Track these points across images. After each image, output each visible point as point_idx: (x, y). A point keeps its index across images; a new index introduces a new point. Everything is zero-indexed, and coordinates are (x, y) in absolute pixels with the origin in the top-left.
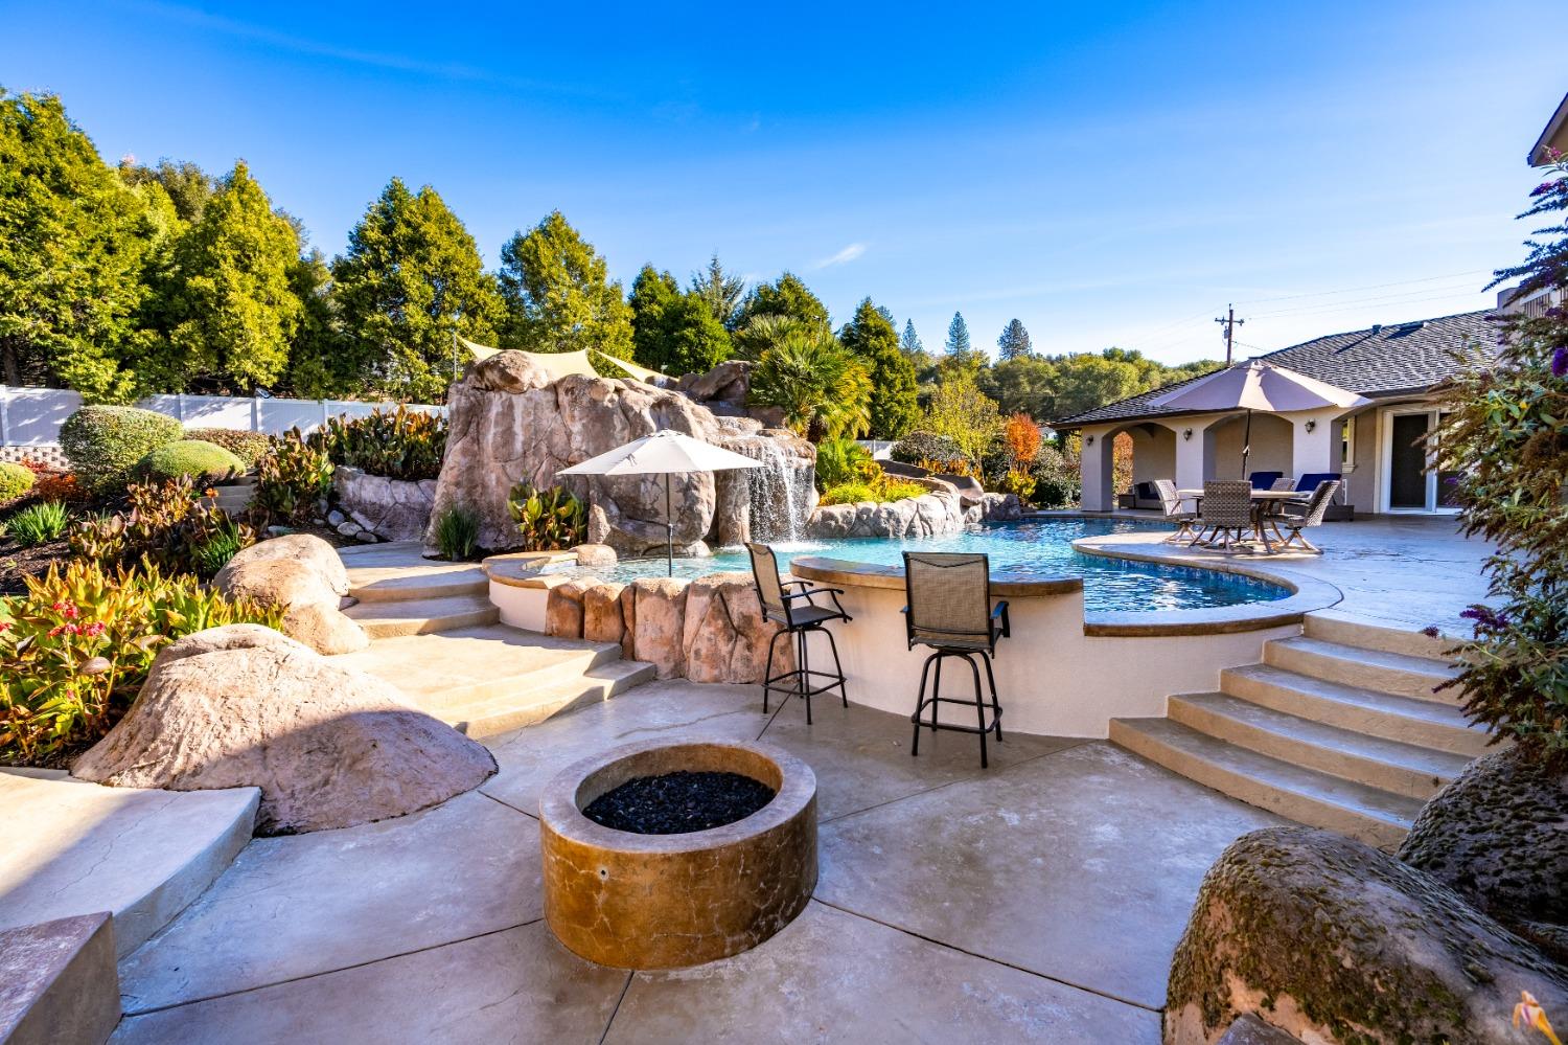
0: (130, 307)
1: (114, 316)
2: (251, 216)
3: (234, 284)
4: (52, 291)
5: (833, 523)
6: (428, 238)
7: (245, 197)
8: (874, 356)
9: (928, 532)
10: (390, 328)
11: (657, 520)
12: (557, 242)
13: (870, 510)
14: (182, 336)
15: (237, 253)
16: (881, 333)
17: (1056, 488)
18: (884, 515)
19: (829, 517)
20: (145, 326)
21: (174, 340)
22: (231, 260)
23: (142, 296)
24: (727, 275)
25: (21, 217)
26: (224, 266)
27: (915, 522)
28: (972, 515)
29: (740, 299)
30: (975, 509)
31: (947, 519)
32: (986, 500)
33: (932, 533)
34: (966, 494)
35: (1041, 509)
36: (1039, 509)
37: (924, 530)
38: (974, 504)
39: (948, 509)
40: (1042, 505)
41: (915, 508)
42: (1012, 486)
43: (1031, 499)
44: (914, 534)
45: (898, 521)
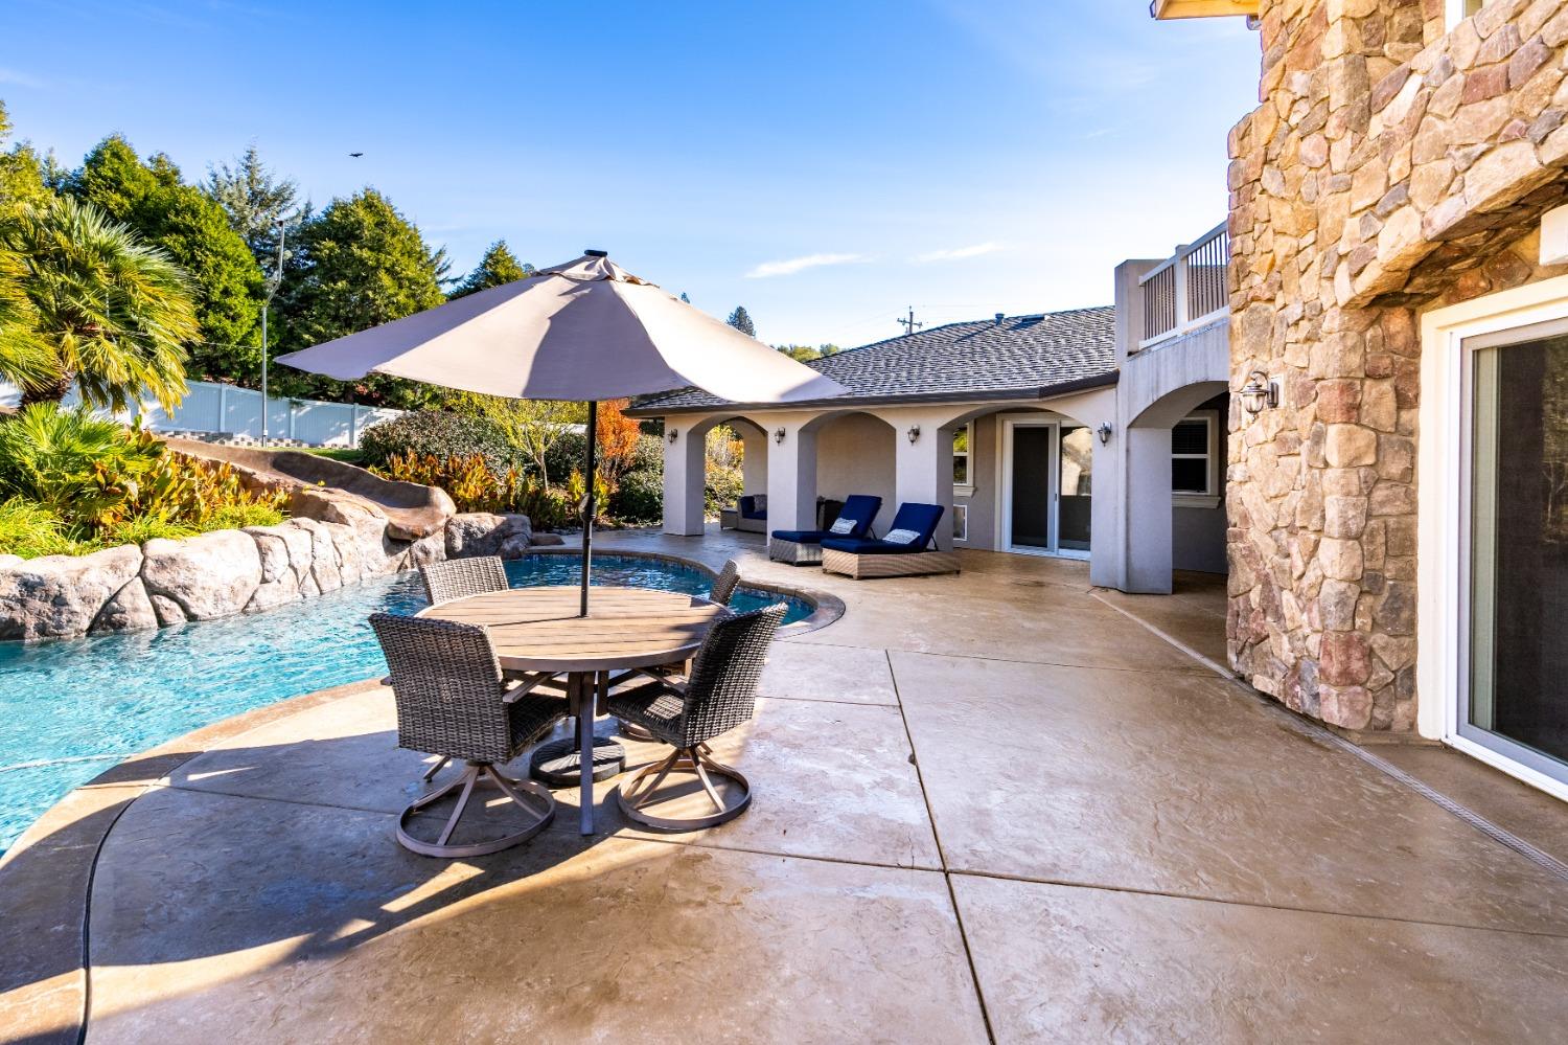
24: (274, 175)
27: (125, 600)
28: (421, 555)
29: (292, 212)
30: (428, 542)
31: (264, 581)
32: (453, 528)
33: (192, 618)
34: (403, 518)
35: (622, 528)
36: (619, 527)
37: (159, 615)
38: (416, 536)
39: (277, 560)
40: (627, 521)
41: (136, 568)
42: (574, 496)
43: (610, 513)
44: (119, 626)
45: (59, 601)
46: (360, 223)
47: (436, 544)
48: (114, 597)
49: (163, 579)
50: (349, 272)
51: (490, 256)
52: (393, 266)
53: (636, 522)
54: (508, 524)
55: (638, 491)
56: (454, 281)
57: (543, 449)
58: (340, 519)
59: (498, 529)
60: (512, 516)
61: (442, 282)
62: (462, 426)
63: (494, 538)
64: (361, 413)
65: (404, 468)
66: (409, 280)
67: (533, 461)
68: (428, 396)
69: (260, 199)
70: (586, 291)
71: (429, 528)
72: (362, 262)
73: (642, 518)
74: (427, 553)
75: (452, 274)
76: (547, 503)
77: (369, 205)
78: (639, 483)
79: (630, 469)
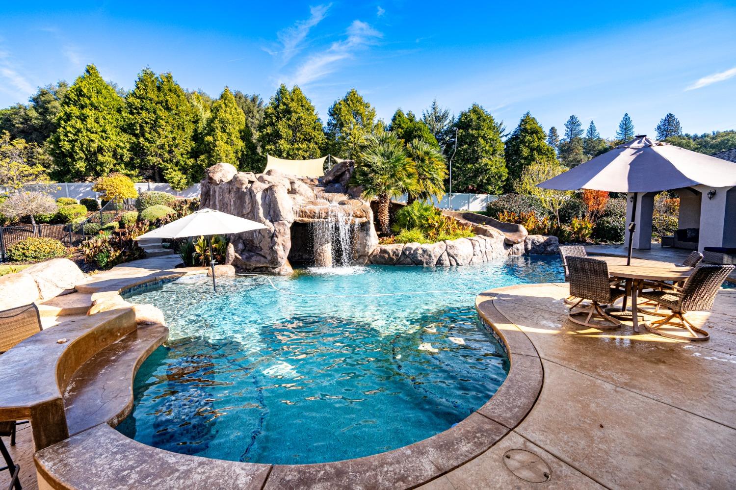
0: (187, 150)
1: (182, 155)
2: (228, 109)
3: (219, 138)
4: (162, 147)
5: (387, 256)
6: (292, 109)
7: (226, 101)
8: (528, 146)
9: (454, 264)
10: (274, 151)
11: (261, 253)
12: (351, 103)
13: (411, 248)
14: (202, 161)
15: (222, 125)
16: (535, 132)
17: (615, 230)
18: (420, 252)
19: (383, 251)
20: (190, 158)
21: (199, 162)
22: (219, 128)
23: (191, 146)
24: (442, 109)
25: (152, 120)
26: (217, 131)
27: (443, 257)
28: (516, 250)
29: (448, 121)
30: (518, 246)
31: (474, 255)
32: (527, 241)
33: (458, 264)
34: (510, 236)
35: (599, 244)
36: (597, 244)
37: (450, 263)
38: (515, 243)
39: (477, 248)
40: (601, 241)
41: (445, 248)
42: (574, 229)
43: (591, 237)
44: (442, 264)
45: (430, 256)
46: (471, 120)
47: (521, 247)
48: (441, 256)
49: (451, 252)
50: (468, 141)
51: (523, 121)
52: (484, 134)
53: (606, 242)
54: (549, 240)
55: (608, 227)
56: (506, 136)
57: (558, 208)
58: (491, 236)
59: (545, 242)
60: (551, 236)
61: (502, 137)
62: (523, 200)
63: (544, 245)
64: (472, 196)
65: (503, 217)
66: (490, 139)
67: (553, 213)
68: (497, 187)
69: (438, 119)
70: (641, 152)
71: (519, 240)
72: (473, 136)
73: (610, 240)
74: (518, 250)
75: (505, 133)
76: (562, 232)
77: (475, 111)
78: (608, 222)
79: (602, 216)
